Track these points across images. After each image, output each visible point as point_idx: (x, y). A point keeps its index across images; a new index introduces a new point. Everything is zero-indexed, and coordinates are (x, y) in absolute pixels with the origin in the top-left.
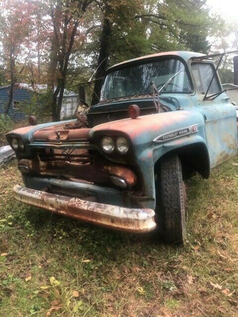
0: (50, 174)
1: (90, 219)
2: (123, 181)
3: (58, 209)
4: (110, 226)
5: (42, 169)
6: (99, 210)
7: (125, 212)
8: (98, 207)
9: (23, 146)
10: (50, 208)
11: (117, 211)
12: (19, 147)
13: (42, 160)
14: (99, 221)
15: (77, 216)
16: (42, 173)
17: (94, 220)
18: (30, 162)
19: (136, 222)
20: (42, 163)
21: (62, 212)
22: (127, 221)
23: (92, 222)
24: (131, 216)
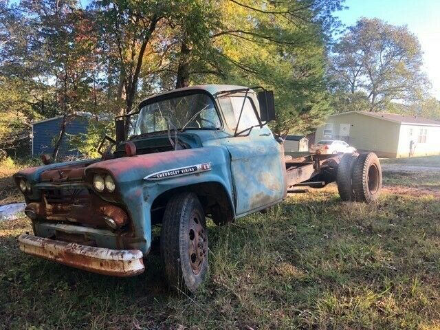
0: (56, 218)
1: (82, 265)
2: (112, 221)
3: (56, 257)
4: (99, 270)
5: (48, 213)
6: (89, 254)
7: (112, 254)
8: (90, 250)
9: (29, 189)
10: (50, 257)
11: (105, 254)
12: (27, 189)
13: (49, 203)
14: (90, 266)
15: (72, 262)
16: (48, 218)
17: (86, 266)
18: (38, 205)
19: (121, 263)
20: (49, 207)
21: (59, 259)
22: (113, 263)
23: (84, 267)
24: (116, 258)
